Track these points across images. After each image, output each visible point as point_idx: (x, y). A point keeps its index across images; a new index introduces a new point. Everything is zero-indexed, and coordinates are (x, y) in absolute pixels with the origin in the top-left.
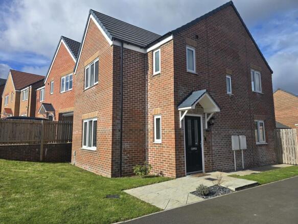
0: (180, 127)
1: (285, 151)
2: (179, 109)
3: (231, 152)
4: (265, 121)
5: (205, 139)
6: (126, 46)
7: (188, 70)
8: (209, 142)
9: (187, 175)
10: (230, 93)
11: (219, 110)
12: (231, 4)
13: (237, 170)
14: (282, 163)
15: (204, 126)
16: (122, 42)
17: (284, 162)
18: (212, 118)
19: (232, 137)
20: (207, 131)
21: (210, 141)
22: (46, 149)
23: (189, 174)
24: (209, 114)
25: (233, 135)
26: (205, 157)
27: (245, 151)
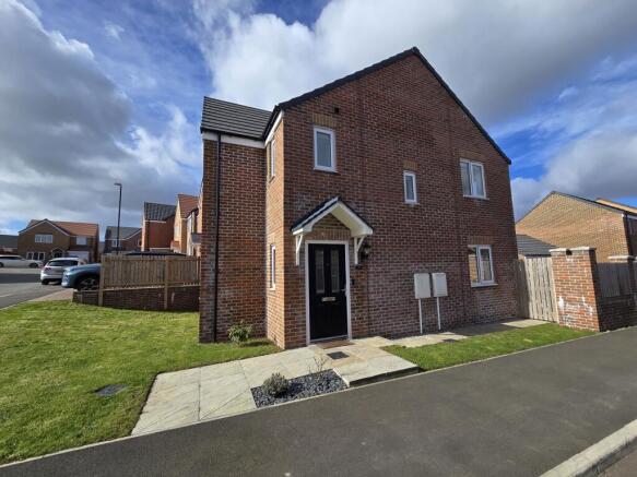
0: (297, 262)
1: (533, 298)
2: (295, 233)
3: (412, 301)
4: (492, 246)
5: (353, 281)
6: (225, 139)
7: (317, 167)
8: (362, 287)
9: (312, 343)
10: (413, 201)
11: (370, 232)
12: (414, 53)
13: (425, 333)
14: (528, 318)
15: (352, 259)
16: (219, 133)
17: (531, 316)
18: (365, 246)
19: (415, 276)
20: (356, 269)
21: (364, 284)
22: (173, 295)
23: (316, 343)
24: (359, 239)
25: (417, 272)
26: (352, 312)
27: (443, 299)
